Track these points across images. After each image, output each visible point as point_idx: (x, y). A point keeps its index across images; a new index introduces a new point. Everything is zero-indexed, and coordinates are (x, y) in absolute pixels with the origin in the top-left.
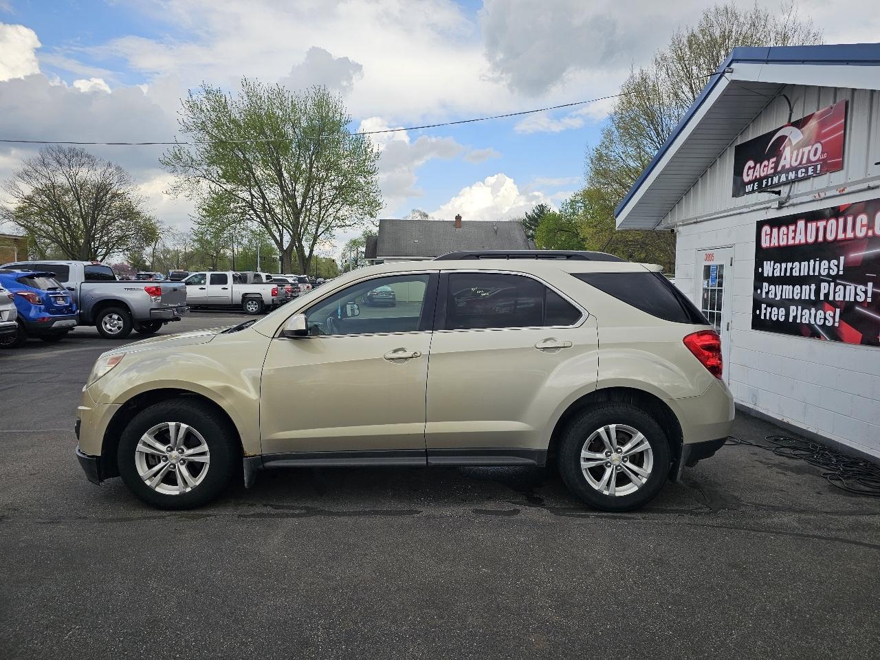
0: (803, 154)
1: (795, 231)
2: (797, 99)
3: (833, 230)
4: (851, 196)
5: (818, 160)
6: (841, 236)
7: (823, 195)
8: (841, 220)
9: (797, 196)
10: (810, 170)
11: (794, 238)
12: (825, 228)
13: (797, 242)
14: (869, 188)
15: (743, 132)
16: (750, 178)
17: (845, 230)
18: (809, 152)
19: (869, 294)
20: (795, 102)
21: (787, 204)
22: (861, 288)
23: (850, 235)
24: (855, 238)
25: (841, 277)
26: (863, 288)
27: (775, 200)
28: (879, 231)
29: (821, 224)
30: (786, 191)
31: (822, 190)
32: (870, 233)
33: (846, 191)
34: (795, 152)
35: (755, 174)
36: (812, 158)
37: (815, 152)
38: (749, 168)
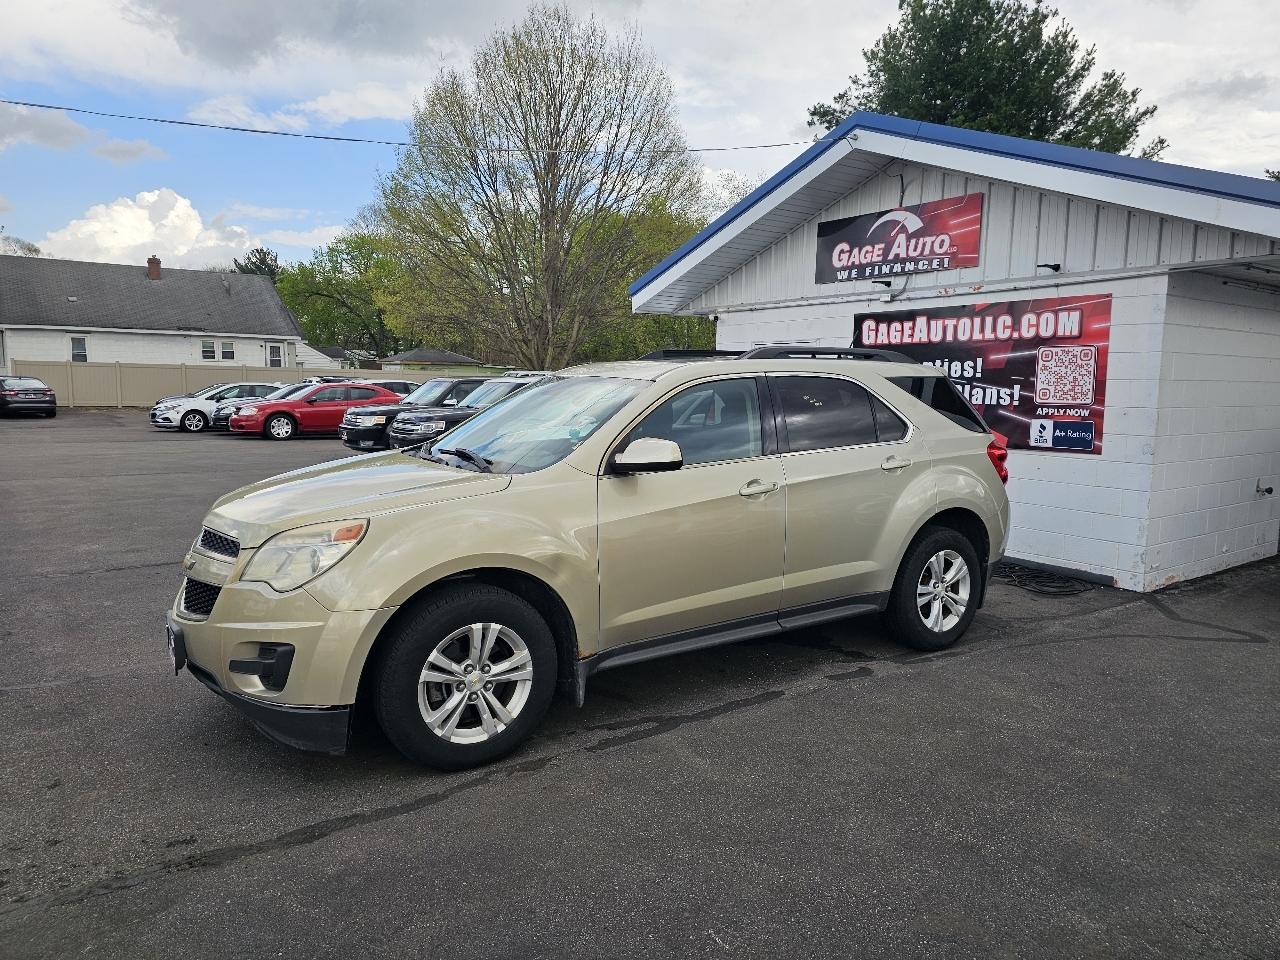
0: (924, 245)
1: (913, 329)
2: (912, 181)
3: (966, 330)
4: (989, 295)
5: (946, 253)
6: (977, 336)
7: (951, 292)
8: (977, 321)
9: (914, 289)
10: (935, 263)
11: (912, 336)
12: (956, 328)
13: (916, 340)
14: (1015, 289)
15: (829, 206)
16: (844, 263)
17: (982, 330)
18: (933, 243)
19: (1016, 397)
20: (909, 183)
21: (900, 298)
22: (1004, 391)
23: (989, 335)
24: (997, 339)
25: (978, 380)
26: (1008, 391)
27: (884, 292)
28: (1027, 333)
29: (950, 323)
30: (898, 283)
31: (950, 286)
32: (1016, 335)
33: (983, 290)
34: (913, 241)
35: (852, 259)
36: (937, 249)
37: (940, 244)
38: (842, 252)
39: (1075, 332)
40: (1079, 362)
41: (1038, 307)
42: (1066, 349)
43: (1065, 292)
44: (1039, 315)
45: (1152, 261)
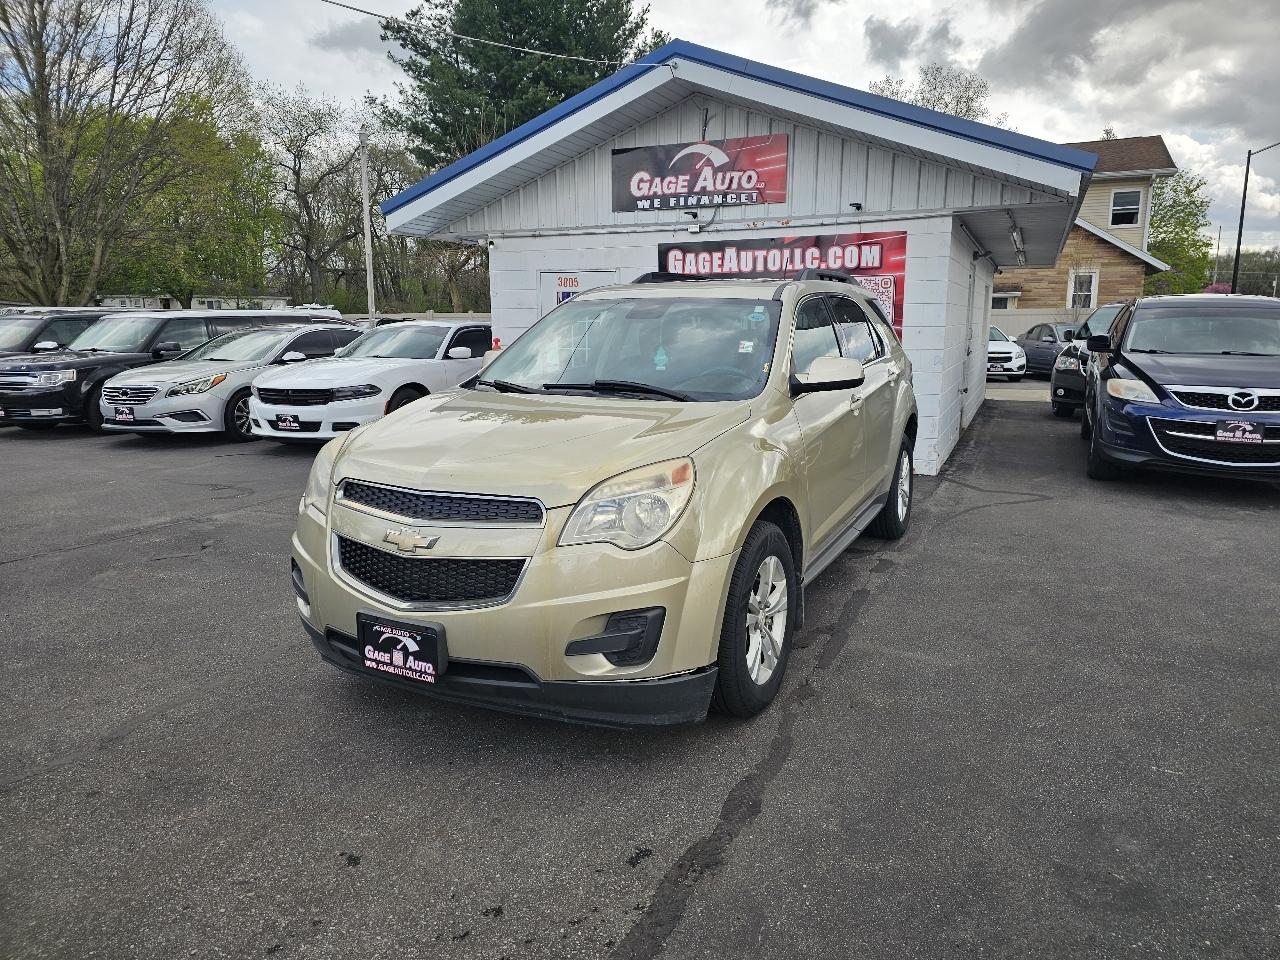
1: (722, 258)
2: (715, 116)
3: (776, 261)
4: (796, 229)
6: (787, 265)
7: (759, 225)
8: (787, 253)
9: (722, 222)
11: (721, 266)
12: (765, 259)
13: (726, 268)
14: (822, 225)
15: (624, 134)
17: (792, 261)
21: (708, 229)
23: (798, 265)
24: (806, 270)
27: (691, 223)
28: (834, 264)
29: (760, 254)
30: (705, 215)
31: (758, 220)
32: (823, 266)
33: (791, 224)
34: (720, 175)
35: (653, 189)
36: (745, 184)
37: (747, 180)
38: (641, 180)
39: (877, 264)
40: (881, 289)
41: (843, 241)
42: (869, 278)
43: (867, 229)
44: (844, 248)
45: (940, 205)
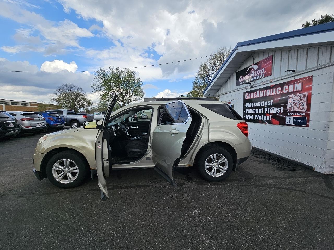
0: (258, 72)
1: (256, 94)
2: (256, 57)
3: (269, 93)
4: (275, 82)
5: (263, 73)
6: (271, 94)
7: (265, 83)
8: (271, 90)
9: (256, 84)
10: (261, 77)
11: (256, 96)
12: (266, 92)
13: (257, 97)
14: (281, 79)
15: (239, 68)
16: (241, 80)
17: (273, 92)
18: (260, 71)
19: (282, 110)
20: (255, 58)
21: (253, 87)
22: (279, 109)
23: (274, 93)
24: (277, 94)
25: (272, 106)
26: (280, 109)
27: (250, 86)
28: (285, 91)
29: (265, 91)
30: (253, 83)
31: (265, 82)
32: (282, 92)
33: (273, 81)
34: (256, 72)
35: (243, 79)
36: (261, 73)
37: (262, 71)
38: (241, 78)
39: (300, 89)
40: (301, 98)
41: (288, 84)
42: (297, 95)
43: (297, 78)
44: (288, 86)
